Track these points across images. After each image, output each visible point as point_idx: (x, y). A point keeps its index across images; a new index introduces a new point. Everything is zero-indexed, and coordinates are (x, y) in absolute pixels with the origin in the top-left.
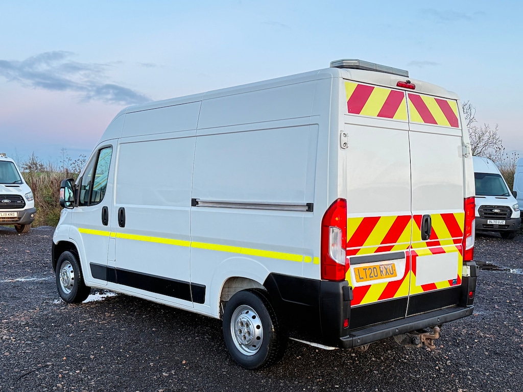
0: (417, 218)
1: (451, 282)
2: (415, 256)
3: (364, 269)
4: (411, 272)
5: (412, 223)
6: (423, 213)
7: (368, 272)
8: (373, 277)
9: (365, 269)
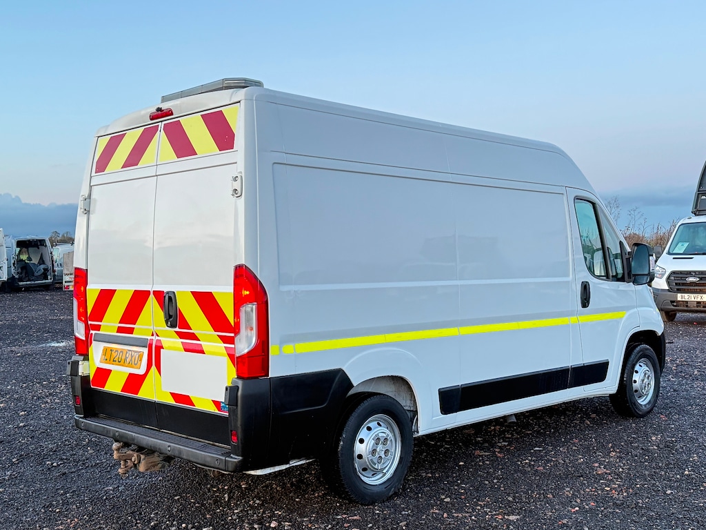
0: (159, 295)
1: (215, 404)
2: (159, 348)
4: (154, 369)
5: (152, 302)
6: (165, 288)
7: (114, 355)
8: (116, 361)
9: (112, 350)
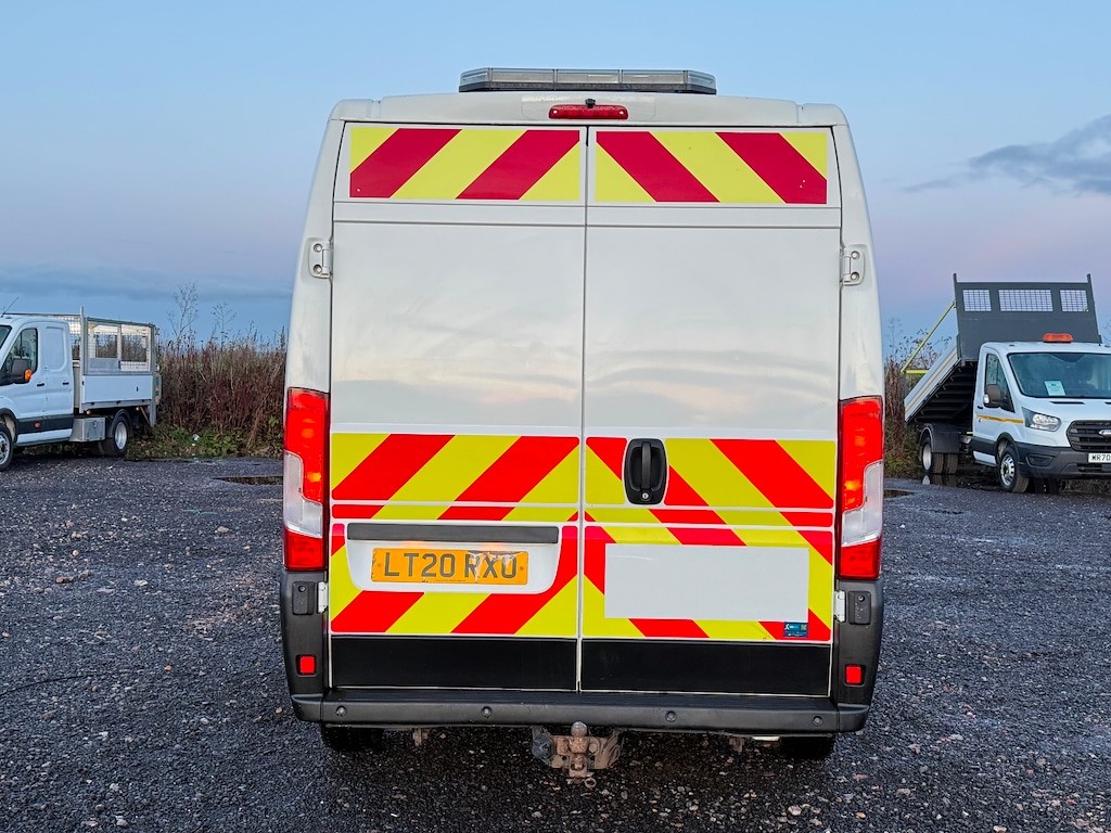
0: (604, 445)
1: (773, 627)
2: (599, 540)
3: (405, 555)
4: (580, 581)
7: (420, 564)
8: (435, 575)
9: (412, 555)
